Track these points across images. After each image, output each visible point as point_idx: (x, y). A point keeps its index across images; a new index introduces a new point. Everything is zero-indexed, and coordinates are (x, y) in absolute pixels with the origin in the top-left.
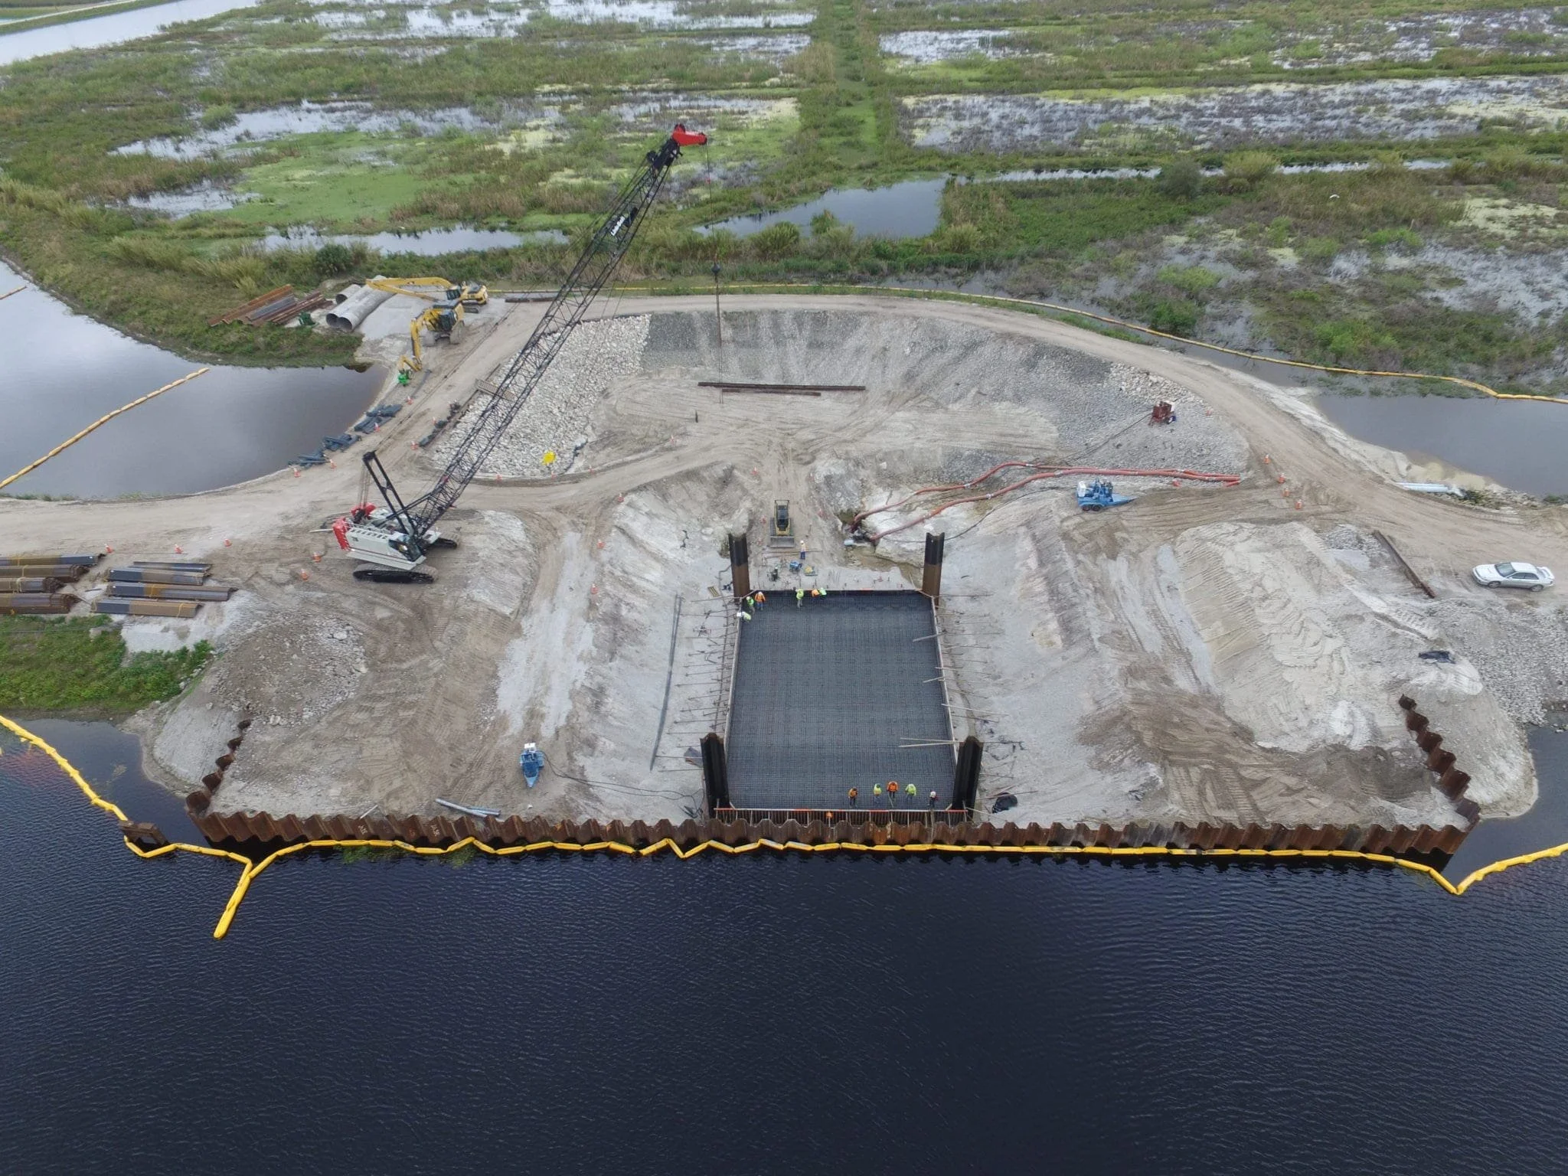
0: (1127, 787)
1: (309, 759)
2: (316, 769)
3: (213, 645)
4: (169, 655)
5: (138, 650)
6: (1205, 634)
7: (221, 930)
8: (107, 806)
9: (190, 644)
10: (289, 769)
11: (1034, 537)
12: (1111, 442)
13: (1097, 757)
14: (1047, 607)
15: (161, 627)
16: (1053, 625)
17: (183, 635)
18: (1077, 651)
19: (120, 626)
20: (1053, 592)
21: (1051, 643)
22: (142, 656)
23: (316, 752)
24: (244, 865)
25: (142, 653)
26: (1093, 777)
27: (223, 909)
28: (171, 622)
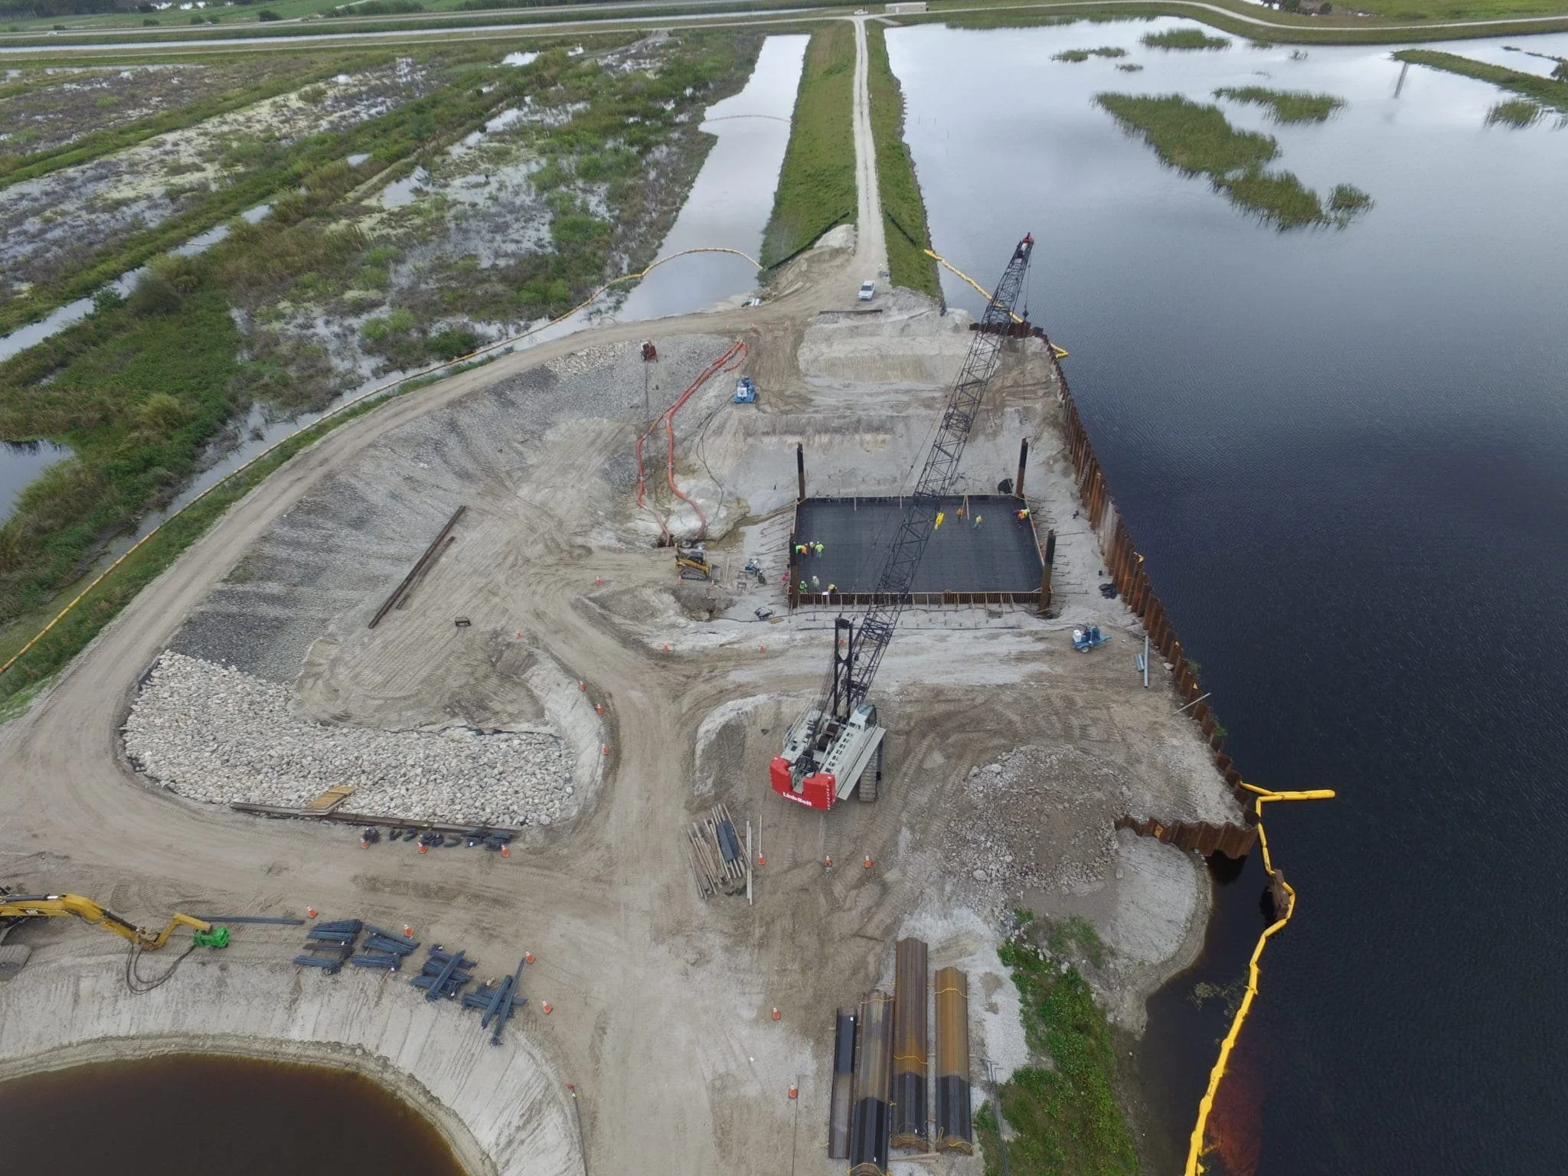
0: (1017, 423)
1: (1153, 765)
2: (1160, 758)
3: (1002, 941)
4: (1022, 1001)
5: (1025, 1049)
6: (893, 380)
7: (1328, 793)
8: (1254, 970)
9: (1006, 972)
10: (1168, 780)
11: (766, 434)
12: (650, 390)
13: (987, 436)
14: (848, 437)
15: (989, 1016)
16: (868, 437)
17: (993, 983)
18: (900, 427)
19: (991, 1086)
20: (837, 430)
21: (884, 441)
22: (1034, 1042)
23: (1145, 760)
24: (1263, 803)
25: (1028, 1041)
26: (1000, 440)
27: (1309, 800)
28: (976, 1007)
